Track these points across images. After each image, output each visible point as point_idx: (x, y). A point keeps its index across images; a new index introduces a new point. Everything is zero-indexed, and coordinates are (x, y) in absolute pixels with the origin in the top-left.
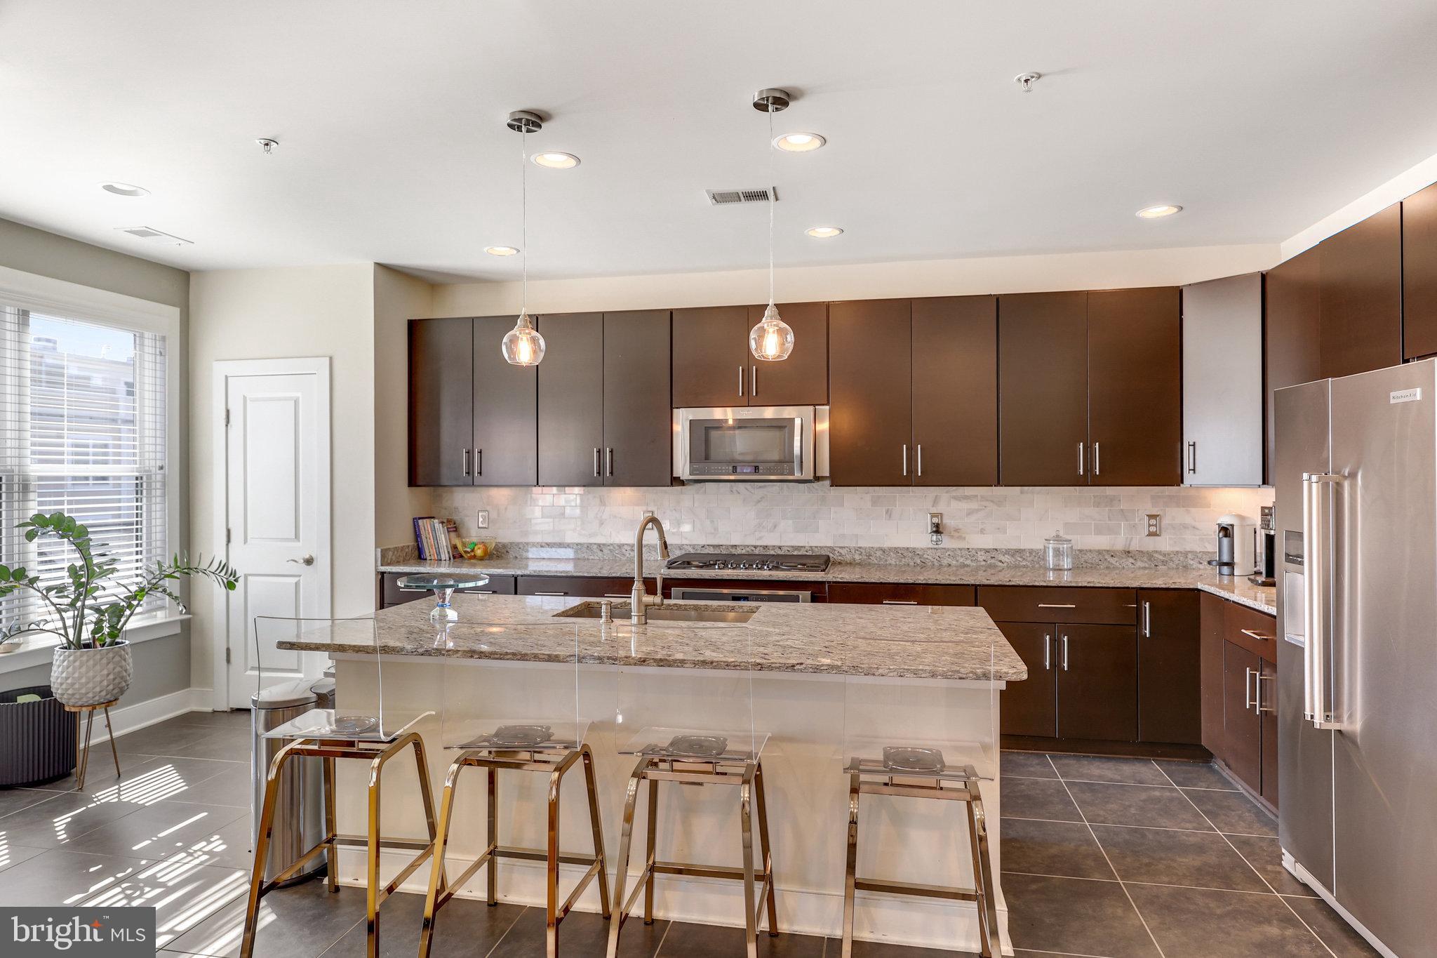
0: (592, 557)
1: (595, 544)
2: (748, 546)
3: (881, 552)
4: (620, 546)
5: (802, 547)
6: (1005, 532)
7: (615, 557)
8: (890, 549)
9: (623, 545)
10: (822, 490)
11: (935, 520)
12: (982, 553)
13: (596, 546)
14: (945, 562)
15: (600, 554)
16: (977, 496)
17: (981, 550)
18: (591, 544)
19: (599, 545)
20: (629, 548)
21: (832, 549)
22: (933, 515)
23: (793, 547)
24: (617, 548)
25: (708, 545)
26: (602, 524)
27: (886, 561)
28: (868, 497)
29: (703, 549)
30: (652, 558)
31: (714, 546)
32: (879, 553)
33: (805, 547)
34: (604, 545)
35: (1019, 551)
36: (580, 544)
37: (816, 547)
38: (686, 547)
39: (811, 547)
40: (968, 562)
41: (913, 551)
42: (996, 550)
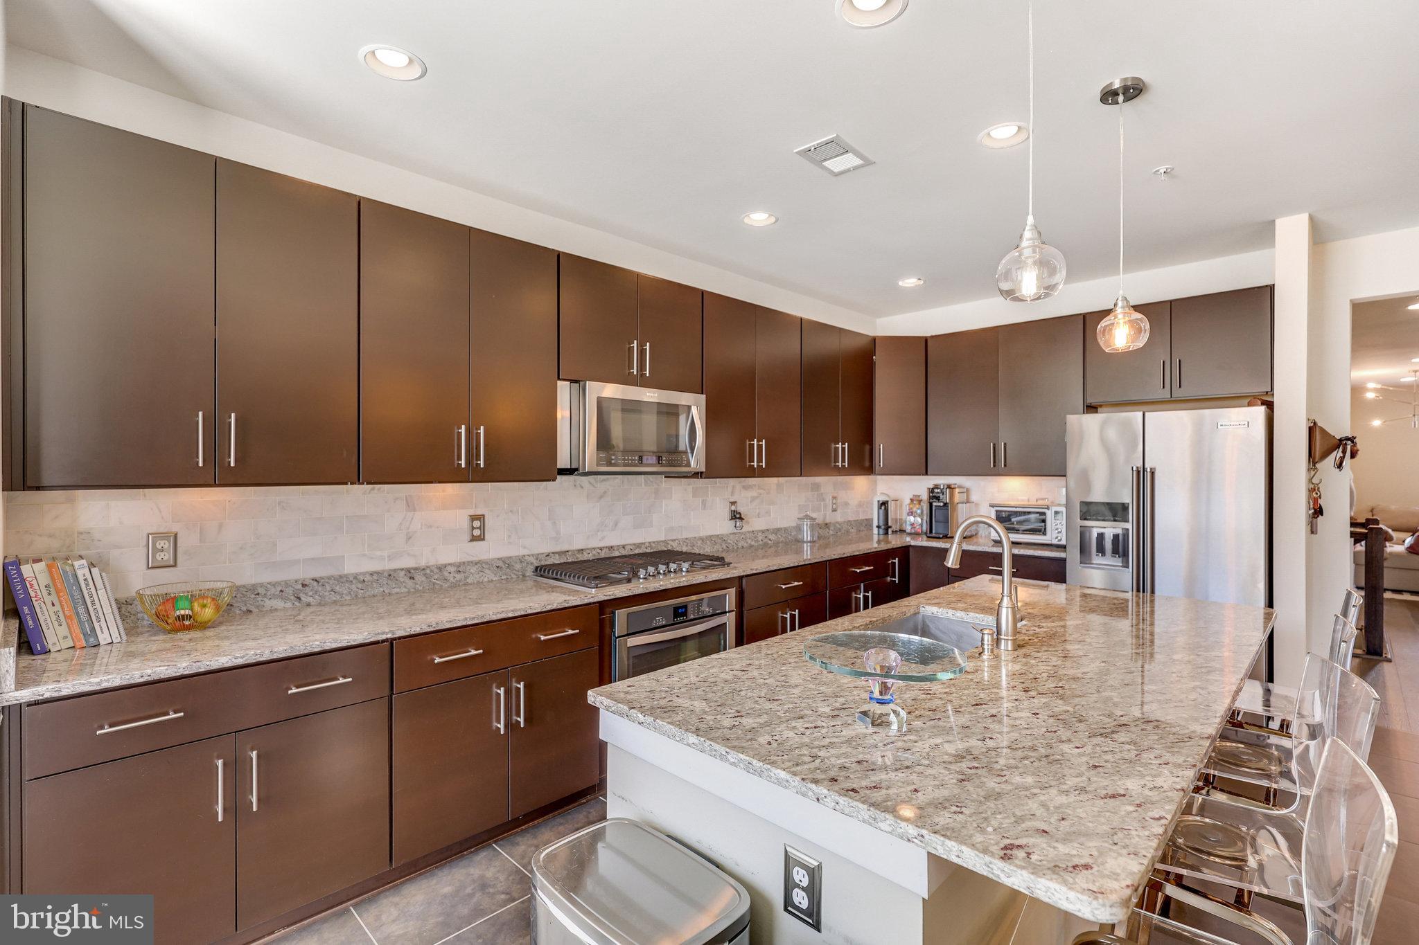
0: (397, 590)
1: (402, 569)
2: (594, 549)
3: (701, 541)
4: (441, 568)
5: (642, 543)
6: (770, 516)
7: (434, 584)
8: (707, 537)
9: (445, 566)
10: (656, 483)
11: (733, 508)
12: (760, 534)
13: (403, 573)
14: (740, 545)
15: (410, 583)
16: (755, 485)
17: (760, 531)
18: (395, 570)
19: (408, 570)
20: (452, 569)
21: (665, 542)
22: (733, 503)
23: (634, 544)
24: (436, 570)
25: (553, 553)
26: (410, 538)
27: (704, 549)
28: (690, 489)
29: (548, 558)
30: (486, 579)
31: (560, 553)
32: (700, 542)
33: (644, 543)
34: (416, 569)
35: (779, 530)
36: (378, 573)
37: (654, 542)
38: (527, 558)
39: (650, 543)
40: (753, 543)
41: (720, 537)
42: (768, 530)
